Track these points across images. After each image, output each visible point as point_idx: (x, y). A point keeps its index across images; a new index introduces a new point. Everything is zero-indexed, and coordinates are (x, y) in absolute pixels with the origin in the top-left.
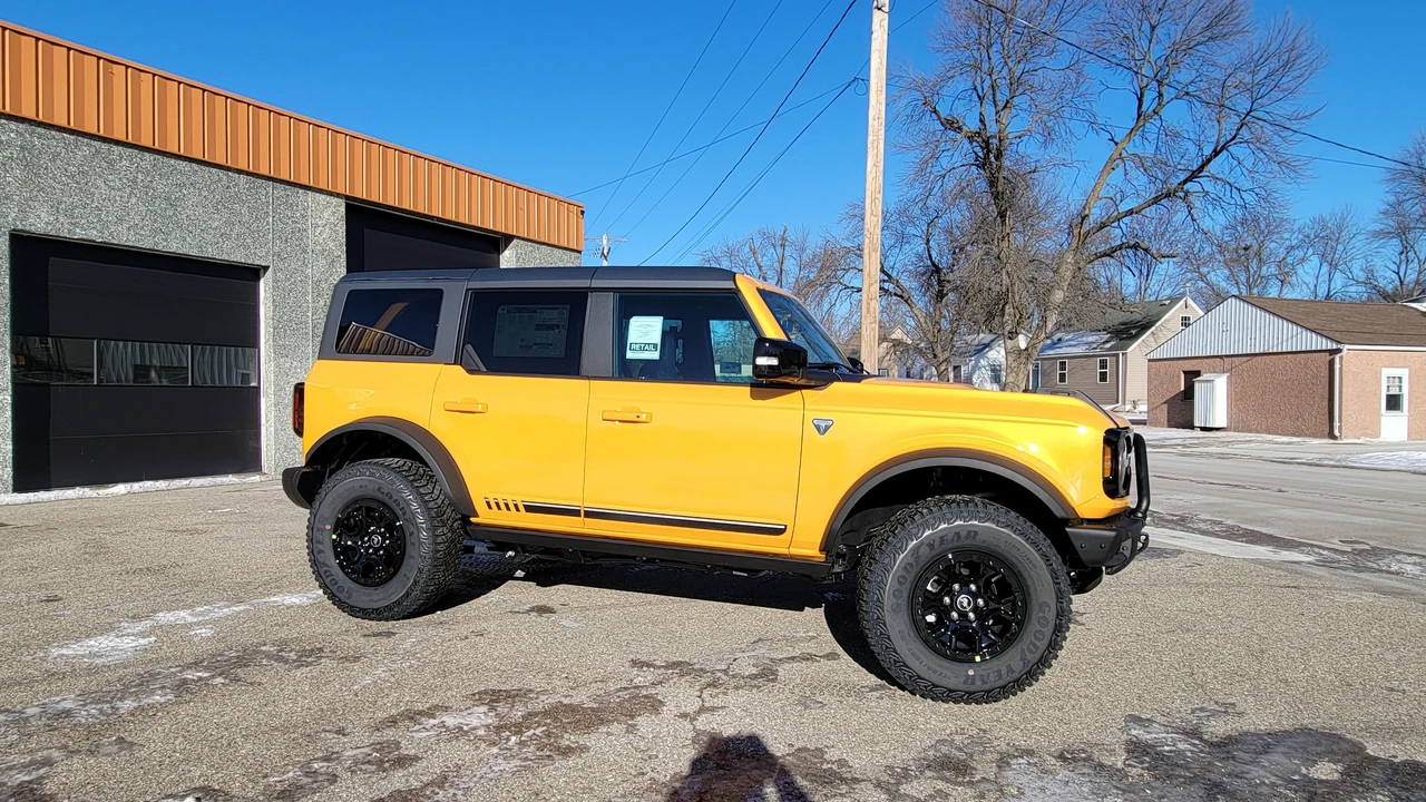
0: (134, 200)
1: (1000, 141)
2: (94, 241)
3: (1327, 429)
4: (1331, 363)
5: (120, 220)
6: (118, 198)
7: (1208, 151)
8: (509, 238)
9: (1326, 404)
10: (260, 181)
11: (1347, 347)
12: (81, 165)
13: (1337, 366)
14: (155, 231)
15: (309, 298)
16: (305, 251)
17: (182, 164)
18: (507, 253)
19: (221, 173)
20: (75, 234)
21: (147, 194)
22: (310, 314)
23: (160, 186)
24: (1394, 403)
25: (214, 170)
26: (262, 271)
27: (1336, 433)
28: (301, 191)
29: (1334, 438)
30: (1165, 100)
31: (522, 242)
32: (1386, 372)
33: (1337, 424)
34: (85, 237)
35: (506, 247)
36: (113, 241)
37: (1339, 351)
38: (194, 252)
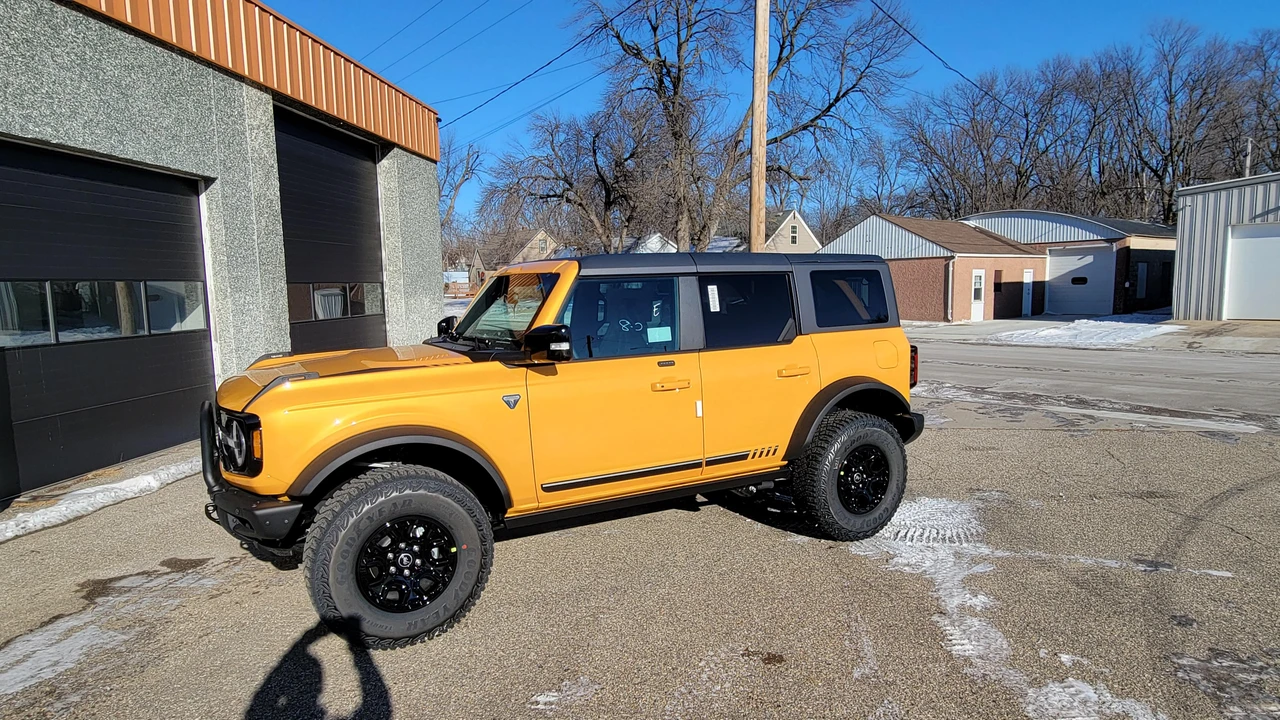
0: (85, 85)
1: (680, 70)
2: (47, 143)
3: (943, 315)
4: (947, 267)
5: (74, 113)
6: (68, 82)
7: (834, 96)
8: (386, 146)
9: (942, 296)
10: (201, 67)
11: (959, 255)
12: (24, 30)
13: (951, 269)
14: (111, 130)
15: (253, 218)
16: (245, 160)
17: (128, 38)
18: (385, 162)
19: (166, 53)
20: (28, 131)
21: (97, 77)
22: (255, 237)
23: (111, 68)
24: (977, 294)
25: (159, 49)
26: (202, 185)
27: (950, 318)
28: (236, 82)
29: (948, 321)
30: (796, 49)
31: (400, 151)
32: (976, 272)
33: (950, 311)
34: (40, 137)
35: (384, 155)
36: (71, 144)
37: (953, 257)
38: (149, 160)
